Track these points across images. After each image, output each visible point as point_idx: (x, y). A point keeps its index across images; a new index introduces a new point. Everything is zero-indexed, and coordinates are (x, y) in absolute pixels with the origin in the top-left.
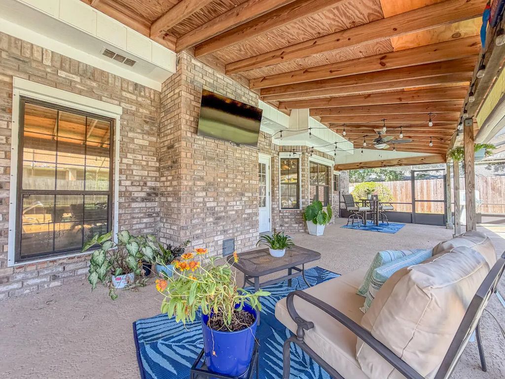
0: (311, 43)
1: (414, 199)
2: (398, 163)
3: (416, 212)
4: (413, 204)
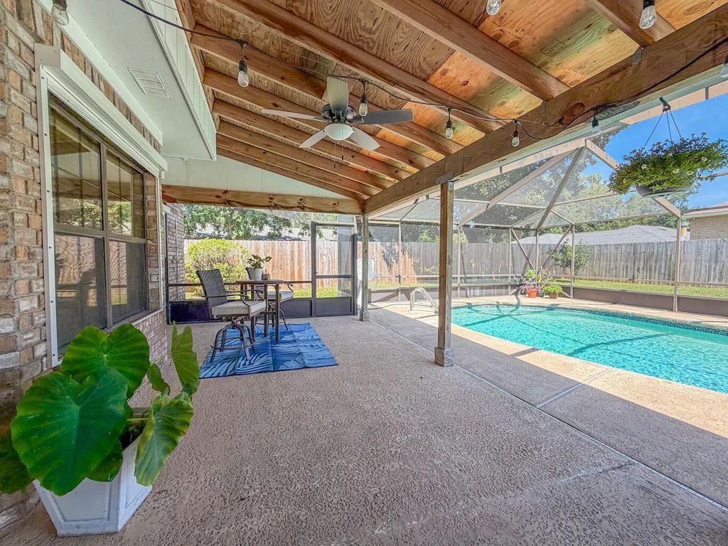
1: (315, 273)
2: (300, 203)
3: (317, 297)
4: (313, 283)
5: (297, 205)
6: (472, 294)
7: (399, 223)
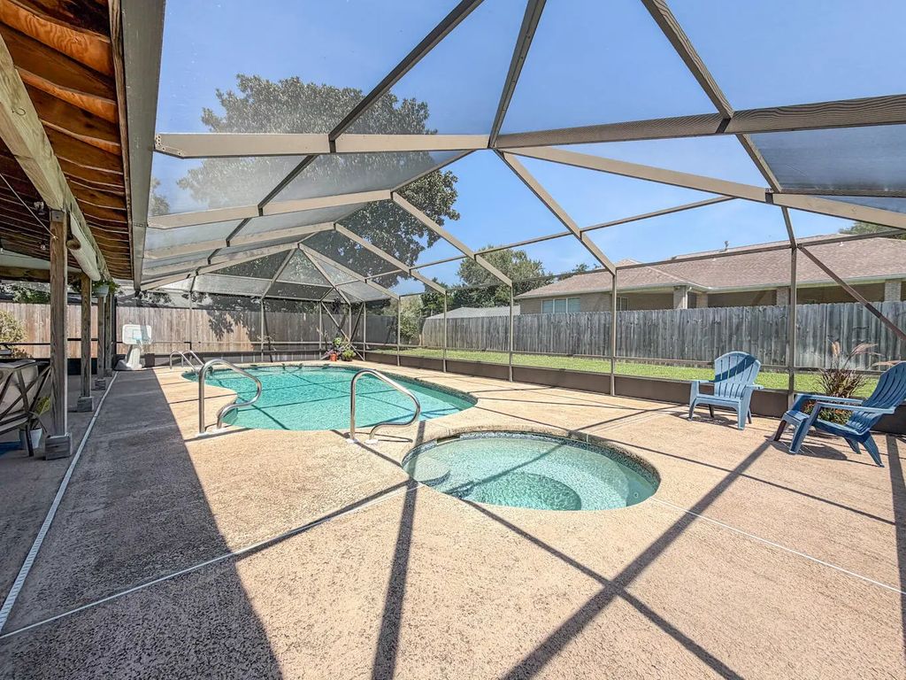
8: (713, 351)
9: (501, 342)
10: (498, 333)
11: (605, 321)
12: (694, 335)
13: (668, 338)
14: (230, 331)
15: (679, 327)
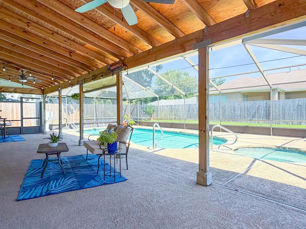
0: (51, 32)
1: (23, 117)
2: (14, 90)
3: (23, 126)
4: (22, 121)
5: (13, 91)
6: (101, 125)
7: (66, 97)
8: (298, 117)
9: (195, 116)
10: (194, 111)
11: (247, 105)
12: (289, 111)
13: (277, 112)
14: (72, 113)
15: (282, 107)
